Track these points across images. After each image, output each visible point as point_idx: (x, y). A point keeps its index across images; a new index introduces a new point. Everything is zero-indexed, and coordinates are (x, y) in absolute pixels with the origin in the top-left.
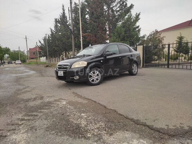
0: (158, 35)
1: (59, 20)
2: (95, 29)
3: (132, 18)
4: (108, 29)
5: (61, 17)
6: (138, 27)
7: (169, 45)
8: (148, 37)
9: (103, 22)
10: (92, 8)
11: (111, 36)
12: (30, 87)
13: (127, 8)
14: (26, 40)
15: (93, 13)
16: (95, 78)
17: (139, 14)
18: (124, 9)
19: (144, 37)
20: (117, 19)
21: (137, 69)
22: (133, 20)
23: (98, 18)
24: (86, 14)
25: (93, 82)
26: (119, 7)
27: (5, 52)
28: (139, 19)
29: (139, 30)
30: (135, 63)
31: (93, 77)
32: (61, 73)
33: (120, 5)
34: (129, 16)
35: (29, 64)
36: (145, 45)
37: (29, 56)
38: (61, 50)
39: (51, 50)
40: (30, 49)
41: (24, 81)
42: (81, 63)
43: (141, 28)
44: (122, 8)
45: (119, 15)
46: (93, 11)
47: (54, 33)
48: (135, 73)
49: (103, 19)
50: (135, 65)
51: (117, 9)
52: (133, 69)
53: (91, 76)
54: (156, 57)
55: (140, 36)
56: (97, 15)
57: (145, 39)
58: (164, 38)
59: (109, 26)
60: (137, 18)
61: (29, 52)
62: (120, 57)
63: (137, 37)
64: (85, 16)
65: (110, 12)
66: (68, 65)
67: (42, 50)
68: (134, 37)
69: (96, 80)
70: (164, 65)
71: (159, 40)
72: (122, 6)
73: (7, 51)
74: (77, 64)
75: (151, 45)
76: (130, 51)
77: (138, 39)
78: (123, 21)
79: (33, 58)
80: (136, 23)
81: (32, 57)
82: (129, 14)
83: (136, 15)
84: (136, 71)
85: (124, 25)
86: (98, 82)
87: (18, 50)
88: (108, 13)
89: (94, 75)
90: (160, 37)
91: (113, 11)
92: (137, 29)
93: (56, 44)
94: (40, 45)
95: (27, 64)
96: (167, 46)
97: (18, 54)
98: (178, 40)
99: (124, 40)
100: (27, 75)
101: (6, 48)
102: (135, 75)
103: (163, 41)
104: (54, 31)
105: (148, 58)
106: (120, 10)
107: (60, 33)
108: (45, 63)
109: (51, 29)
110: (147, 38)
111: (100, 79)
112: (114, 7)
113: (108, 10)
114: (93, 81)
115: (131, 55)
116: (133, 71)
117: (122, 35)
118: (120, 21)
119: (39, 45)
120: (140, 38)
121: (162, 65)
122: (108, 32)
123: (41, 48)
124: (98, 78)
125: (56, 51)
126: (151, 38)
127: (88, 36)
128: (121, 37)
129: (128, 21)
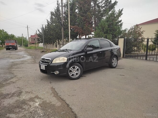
0: (138, 29)
1: (54, 13)
2: (82, 23)
3: (115, 14)
4: (94, 23)
5: (55, 10)
6: (121, 21)
7: (148, 39)
8: (129, 30)
9: (89, 16)
10: (81, 4)
11: (96, 29)
12: (17, 77)
13: (111, 5)
14: (28, 29)
15: (81, 8)
16: (75, 73)
17: (122, 10)
18: (109, 5)
19: (125, 30)
20: (102, 14)
21: (116, 62)
22: (116, 16)
23: (85, 12)
24: (76, 9)
25: (73, 77)
26: (104, 4)
27: (11, 38)
28: (122, 14)
29: (121, 25)
30: (115, 57)
31: (73, 72)
32: (43, 67)
33: (105, 2)
34: (112, 11)
35: (30, 48)
36: (126, 38)
37: (30, 41)
38: (54, 38)
39: (47, 38)
40: (31, 36)
41: (17, 68)
42: (61, 58)
43: (123, 23)
44: (107, 4)
45: (104, 10)
46: (81, 6)
47: (50, 23)
48: (114, 66)
49: (89, 14)
50: (115, 59)
51: (102, 5)
52: (113, 62)
53: (71, 71)
54: (136, 48)
55: (122, 30)
56: (84, 10)
57: (127, 32)
58: (144, 32)
59: (95, 19)
60: (120, 13)
61: (30, 39)
62: (101, 52)
63: (119, 30)
64: (75, 11)
65: (96, 7)
66: (49, 60)
67: (40, 37)
68: (116, 31)
69: (76, 75)
70: (143, 56)
71: (139, 33)
72: (107, 3)
73: (12, 37)
74: (58, 59)
75: (132, 38)
76: (111, 46)
77: (120, 32)
78: (107, 16)
79: (33, 44)
80: (118, 18)
81: (33, 42)
82: (113, 10)
83: (119, 11)
84: (116, 64)
85: (108, 20)
86: (77, 76)
87: (22, 36)
88: (95, 9)
89: (74, 70)
90: (140, 31)
91: (99, 7)
92: (120, 24)
93: (50, 33)
94: (39, 33)
95: (28, 49)
96: (146, 40)
97: (21, 39)
98: (156, 33)
99: (107, 33)
100: (22, 61)
101: (12, 34)
102: (114, 68)
103: (142, 35)
104: (50, 22)
105: (129, 49)
106: (105, 6)
107: (54, 24)
108: (42, 48)
109: (47, 20)
110: (128, 32)
111: (79, 73)
112: (99, 3)
113: (95, 6)
114: (73, 75)
115: (112, 49)
116: (113, 64)
117: (105, 29)
118: (105, 16)
119: (37, 33)
120: (121, 32)
121: (141, 56)
122: (93, 25)
123: (39, 35)
124: (77, 73)
125: (51, 39)
126: (132, 32)
127: (76, 28)
128: (105, 30)
129: (111, 16)
